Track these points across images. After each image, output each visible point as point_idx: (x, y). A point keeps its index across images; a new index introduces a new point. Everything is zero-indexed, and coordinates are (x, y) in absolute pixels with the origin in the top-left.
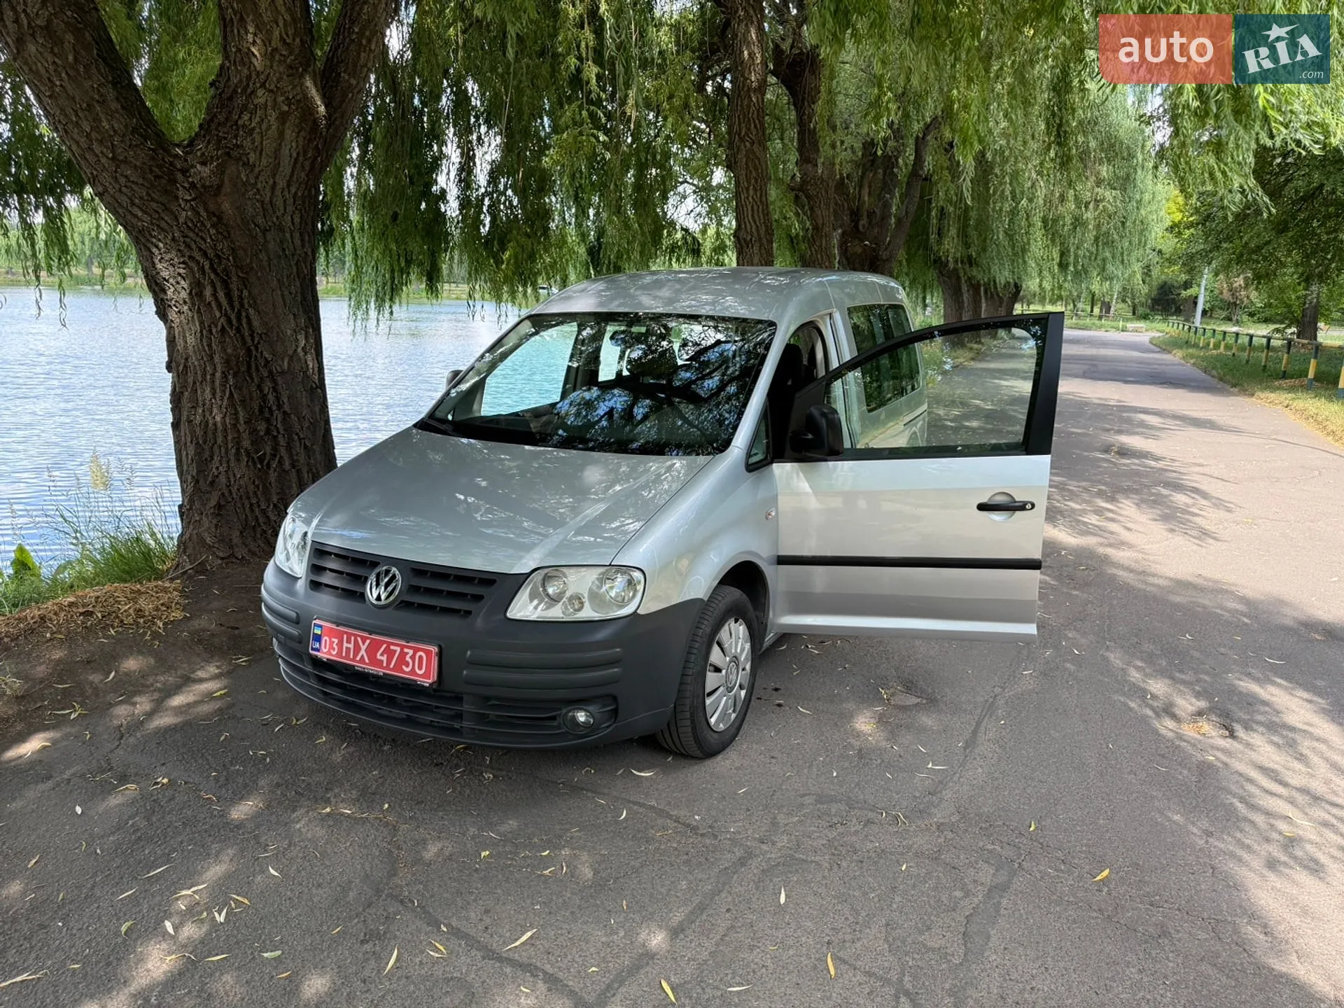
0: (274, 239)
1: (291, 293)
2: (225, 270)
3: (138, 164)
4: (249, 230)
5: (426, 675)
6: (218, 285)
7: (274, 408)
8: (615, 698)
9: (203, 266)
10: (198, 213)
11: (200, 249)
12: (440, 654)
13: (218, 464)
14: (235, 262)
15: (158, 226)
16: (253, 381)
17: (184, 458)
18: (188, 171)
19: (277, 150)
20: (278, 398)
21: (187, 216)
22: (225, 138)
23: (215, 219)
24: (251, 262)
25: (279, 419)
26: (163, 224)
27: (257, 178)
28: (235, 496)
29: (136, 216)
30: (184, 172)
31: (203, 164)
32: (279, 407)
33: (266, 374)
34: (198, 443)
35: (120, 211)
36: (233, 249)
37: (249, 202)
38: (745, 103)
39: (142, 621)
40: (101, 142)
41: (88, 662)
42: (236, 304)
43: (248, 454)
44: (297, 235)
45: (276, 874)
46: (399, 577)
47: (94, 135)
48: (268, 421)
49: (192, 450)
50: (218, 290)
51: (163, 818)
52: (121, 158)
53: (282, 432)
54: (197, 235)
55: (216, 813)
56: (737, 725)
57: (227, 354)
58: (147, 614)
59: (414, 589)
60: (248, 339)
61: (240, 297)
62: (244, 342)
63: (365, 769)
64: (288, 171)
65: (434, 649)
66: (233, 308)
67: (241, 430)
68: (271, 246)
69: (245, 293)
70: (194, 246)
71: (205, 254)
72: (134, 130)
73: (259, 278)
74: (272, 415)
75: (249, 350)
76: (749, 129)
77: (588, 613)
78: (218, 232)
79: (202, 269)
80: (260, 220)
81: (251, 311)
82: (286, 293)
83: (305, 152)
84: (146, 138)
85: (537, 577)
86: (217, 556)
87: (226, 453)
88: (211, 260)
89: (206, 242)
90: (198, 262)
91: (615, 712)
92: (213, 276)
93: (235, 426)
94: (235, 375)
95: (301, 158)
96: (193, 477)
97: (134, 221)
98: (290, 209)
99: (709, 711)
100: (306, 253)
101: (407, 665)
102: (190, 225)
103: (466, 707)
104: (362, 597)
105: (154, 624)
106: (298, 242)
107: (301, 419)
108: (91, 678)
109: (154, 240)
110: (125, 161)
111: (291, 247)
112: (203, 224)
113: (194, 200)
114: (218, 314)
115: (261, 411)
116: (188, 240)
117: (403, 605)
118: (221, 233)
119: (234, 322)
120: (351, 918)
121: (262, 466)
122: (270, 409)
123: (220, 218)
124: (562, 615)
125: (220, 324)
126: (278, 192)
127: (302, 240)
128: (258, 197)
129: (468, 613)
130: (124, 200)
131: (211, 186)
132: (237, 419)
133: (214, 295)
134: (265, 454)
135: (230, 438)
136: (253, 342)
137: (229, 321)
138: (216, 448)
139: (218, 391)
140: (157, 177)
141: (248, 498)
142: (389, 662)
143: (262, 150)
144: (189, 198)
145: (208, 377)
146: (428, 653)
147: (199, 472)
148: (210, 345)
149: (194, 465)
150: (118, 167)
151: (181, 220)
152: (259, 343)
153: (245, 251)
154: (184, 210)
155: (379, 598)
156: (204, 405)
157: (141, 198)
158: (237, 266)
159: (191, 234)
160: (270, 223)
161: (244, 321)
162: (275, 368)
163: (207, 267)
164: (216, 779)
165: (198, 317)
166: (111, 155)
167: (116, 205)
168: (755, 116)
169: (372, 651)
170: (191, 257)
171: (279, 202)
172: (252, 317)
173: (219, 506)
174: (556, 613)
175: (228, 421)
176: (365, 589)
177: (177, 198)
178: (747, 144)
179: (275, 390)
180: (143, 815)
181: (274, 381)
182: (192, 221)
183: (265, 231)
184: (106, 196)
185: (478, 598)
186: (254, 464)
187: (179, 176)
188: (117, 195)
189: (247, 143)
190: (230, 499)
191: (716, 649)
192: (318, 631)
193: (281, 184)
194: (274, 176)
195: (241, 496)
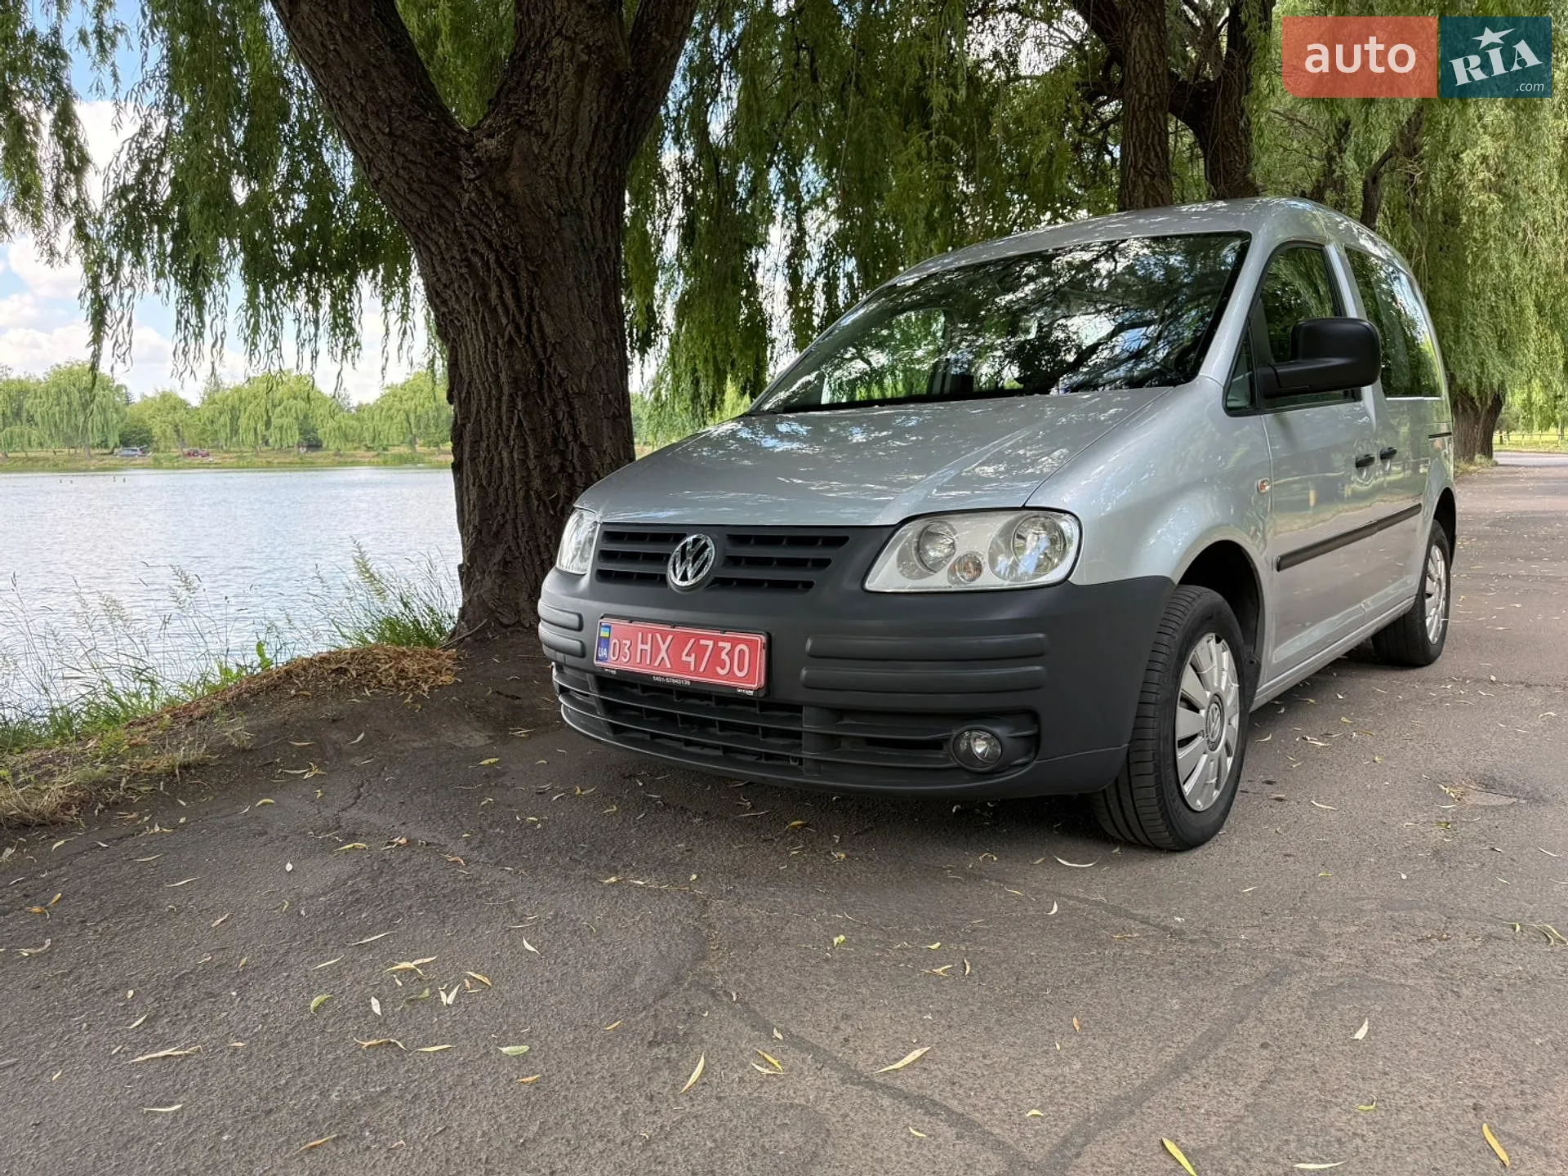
0: (571, 226)
1: (590, 296)
2: (512, 263)
3: (417, 139)
4: (540, 212)
5: (749, 678)
6: (505, 283)
7: (570, 438)
8: (1033, 716)
9: (488, 260)
10: (482, 194)
11: (485, 239)
12: (769, 646)
13: (503, 510)
14: (524, 252)
15: (438, 215)
16: (545, 404)
17: (466, 507)
18: (472, 146)
19: (575, 113)
20: (574, 427)
21: (470, 199)
22: (516, 105)
23: (501, 200)
24: (543, 253)
25: (576, 452)
26: (443, 213)
27: (551, 149)
28: (523, 550)
29: (414, 206)
30: (469, 147)
31: (490, 136)
32: (576, 437)
33: (560, 396)
34: (481, 486)
35: (398, 201)
36: (522, 236)
37: (541, 180)
38: (1143, 125)
39: (403, 683)
40: (377, 115)
41: (334, 721)
42: (526, 306)
43: (539, 498)
44: (598, 224)
45: (532, 949)
46: (712, 547)
47: (370, 107)
48: (563, 454)
49: (473, 494)
50: (505, 290)
51: (392, 880)
52: (399, 133)
53: (579, 469)
54: (482, 221)
55: (461, 877)
56: (1222, 807)
57: (514, 371)
58: (411, 675)
59: (734, 561)
60: (539, 350)
61: (531, 298)
62: (535, 355)
63: (666, 841)
64: (588, 139)
65: (761, 639)
66: (522, 313)
67: (531, 467)
68: (567, 234)
69: (536, 292)
70: (478, 237)
71: (490, 245)
72: (414, 100)
73: (552, 273)
74: (567, 447)
75: (540, 365)
76: (1148, 159)
77: (988, 580)
78: (505, 216)
79: (486, 264)
80: (554, 202)
81: (543, 315)
82: (585, 294)
83: (608, 117)
84: (426, 108)
85: (910, 532)
86: (501, 623)
87: (514, 497)
88: (497, 251)
89: (491, 229)
90: (482, 256)
91: (1034, 743)
92: (498, 272)
93: (524, 462)
94: (524, 398)
95: (603, 123)
96: (475, 527)
97: (412, 212)
98: (590, 190)
99: (1183, 772)
100: (609, 249)
101: (723, 668)
102: (473, 208)
103: (806, 727)
104: (663, 579)
105: (418, 687)
106: (599, 234)
107: (601, 453)
108: (334, 737)
109: (434, 236)
110: (403, 136)
111: (591, 238)
112: (488, 207)
113: (477, 178)
114: (504, 321)
115: (555, 441)
116: (471, 228)
117: (718, 583)
118: (509, 217)
119: (524, 330)
120: (635, 1012)
121: (555, 512)
122: (565, 439)
123: (507, 198)
124: (948, 584)
125: (507, 333)
126: (576, 168)
127: (604, 232)
128: (552, 173)
129: (808, 585)
130: (402, 187)
131: (498, 159)
132: (526, 453)
133: (501, 297)
134: (558, 496)
135: (517, 477)
136: (545, 354)
137: (517, 328)
138: (501, 490)
139: (504, 418)
140: (440, 154)
141: (539, 553)
142: (698, 665)
143: (557, 114)
144: (472, 176)
145: (494, 403)
146: (751, 644)
147: (482, 521)
148: (495, 363)
149: (476, 512)
150: (394, 143)
151: (464, 205)
152: (552, 355)
153: (536, 238)
154: (466, 191)
155: (684, 578)
156: (488, 438)
157: (420, 181)
158: (526, 258)
159: (475, 221)
160: (565, 206)
161: (535, 327)
162: (571, 387)
163: (492, 261)
164: (468, 841)
165: (483, 328)
166: (387, 130)
167: (393, 193)
168: (1156, 142)
169: (675, 651)
170: (474, 251)
171: (576, 180)
172: (544, 322)
173: (505, 563)
174: (940, 581)
175: (516, 456)
176: (666, 571)
177: (459, 179)
178: (1147, 178)
179: (571, 416)
180: (367, 876)
181: (570, 404)
182: (476, 205)
183: (560, 215)
184: (383, 186)
185: (822, 563)
186: (547, 511)
187: (463, 152)
188: (394, 181)
189: (540, 110)
190: (517, 554)
191: (1189, 672)
192: (604, 634)
193: (579, 157)
194: (571, 146)
195: (530, 551)
